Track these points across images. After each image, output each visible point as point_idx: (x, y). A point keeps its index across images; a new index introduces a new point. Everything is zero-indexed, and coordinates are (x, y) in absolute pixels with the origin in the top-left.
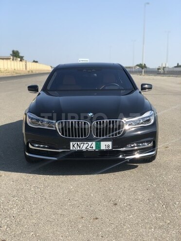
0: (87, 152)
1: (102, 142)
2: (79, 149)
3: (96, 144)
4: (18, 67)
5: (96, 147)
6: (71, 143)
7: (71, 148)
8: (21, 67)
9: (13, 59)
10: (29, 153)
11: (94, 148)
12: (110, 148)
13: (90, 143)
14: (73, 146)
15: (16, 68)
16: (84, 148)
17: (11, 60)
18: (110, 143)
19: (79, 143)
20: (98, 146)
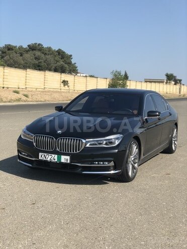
0: (50, 162)
1: (62, 156)
2: (45, 159)
3: (58, 157)
4: (171, 91)
5: (58, 159)
6: (40, 154)
7: (40, 158)
8: (174, 91)
9: (167, 83)
10: (20, 159)
11: (56, 160)
12: (69, 162)
13: (53, 155)
14: (41, 156)
15: (168, 91)
16: (49, 159)
17: (165, 83)
18: (68, 158)
19: (45, 154)
20: (59, 159)
